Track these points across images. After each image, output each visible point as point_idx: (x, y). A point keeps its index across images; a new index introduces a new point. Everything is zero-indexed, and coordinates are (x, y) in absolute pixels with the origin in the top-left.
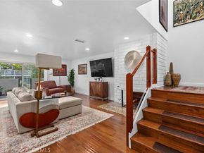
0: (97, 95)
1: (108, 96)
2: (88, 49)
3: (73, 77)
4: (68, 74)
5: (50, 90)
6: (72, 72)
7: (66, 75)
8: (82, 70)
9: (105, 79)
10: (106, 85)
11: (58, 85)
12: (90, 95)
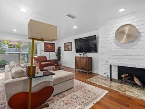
0: (82, 68)
1: (91, 70)
2: (75, 27)
3: (60, 53)
4: (56, 50)
5: (42, 63)
6: (59, 49)
7: (54, 51)
8: (67, 47)
9: (89, 55)
10: (90, 60)
11: (48, 59)
12: (76, 68)
